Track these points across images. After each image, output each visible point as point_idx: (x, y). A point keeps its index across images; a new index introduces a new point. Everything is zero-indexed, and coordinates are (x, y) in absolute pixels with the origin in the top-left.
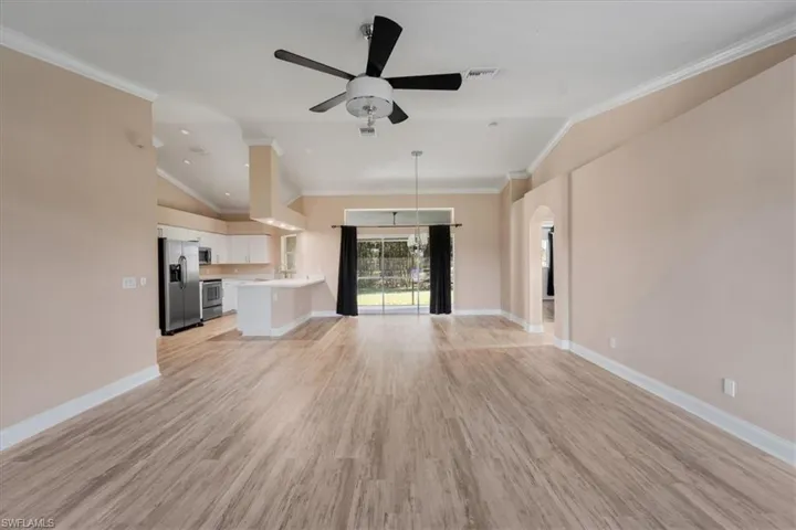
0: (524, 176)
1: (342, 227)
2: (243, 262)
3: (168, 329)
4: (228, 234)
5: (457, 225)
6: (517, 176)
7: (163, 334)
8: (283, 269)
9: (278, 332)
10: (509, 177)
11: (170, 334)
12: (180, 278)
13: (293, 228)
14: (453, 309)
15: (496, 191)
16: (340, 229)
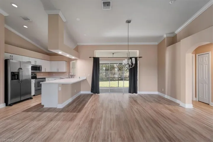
0: (172, 35)
1: (93, 57)
2: (56, 71)
3: (9, 103)
4: (51, 60)
5: (140, 57)
6: (169, 35)
7: (7, 105)
8: (71, 74)
9: (61, 106)
10: (165, 36)
11: (11, 105)
12: (18, 78)
13: (73, 58)
14: (138, 92)
15: (157, 43)
16: (93, 58)
